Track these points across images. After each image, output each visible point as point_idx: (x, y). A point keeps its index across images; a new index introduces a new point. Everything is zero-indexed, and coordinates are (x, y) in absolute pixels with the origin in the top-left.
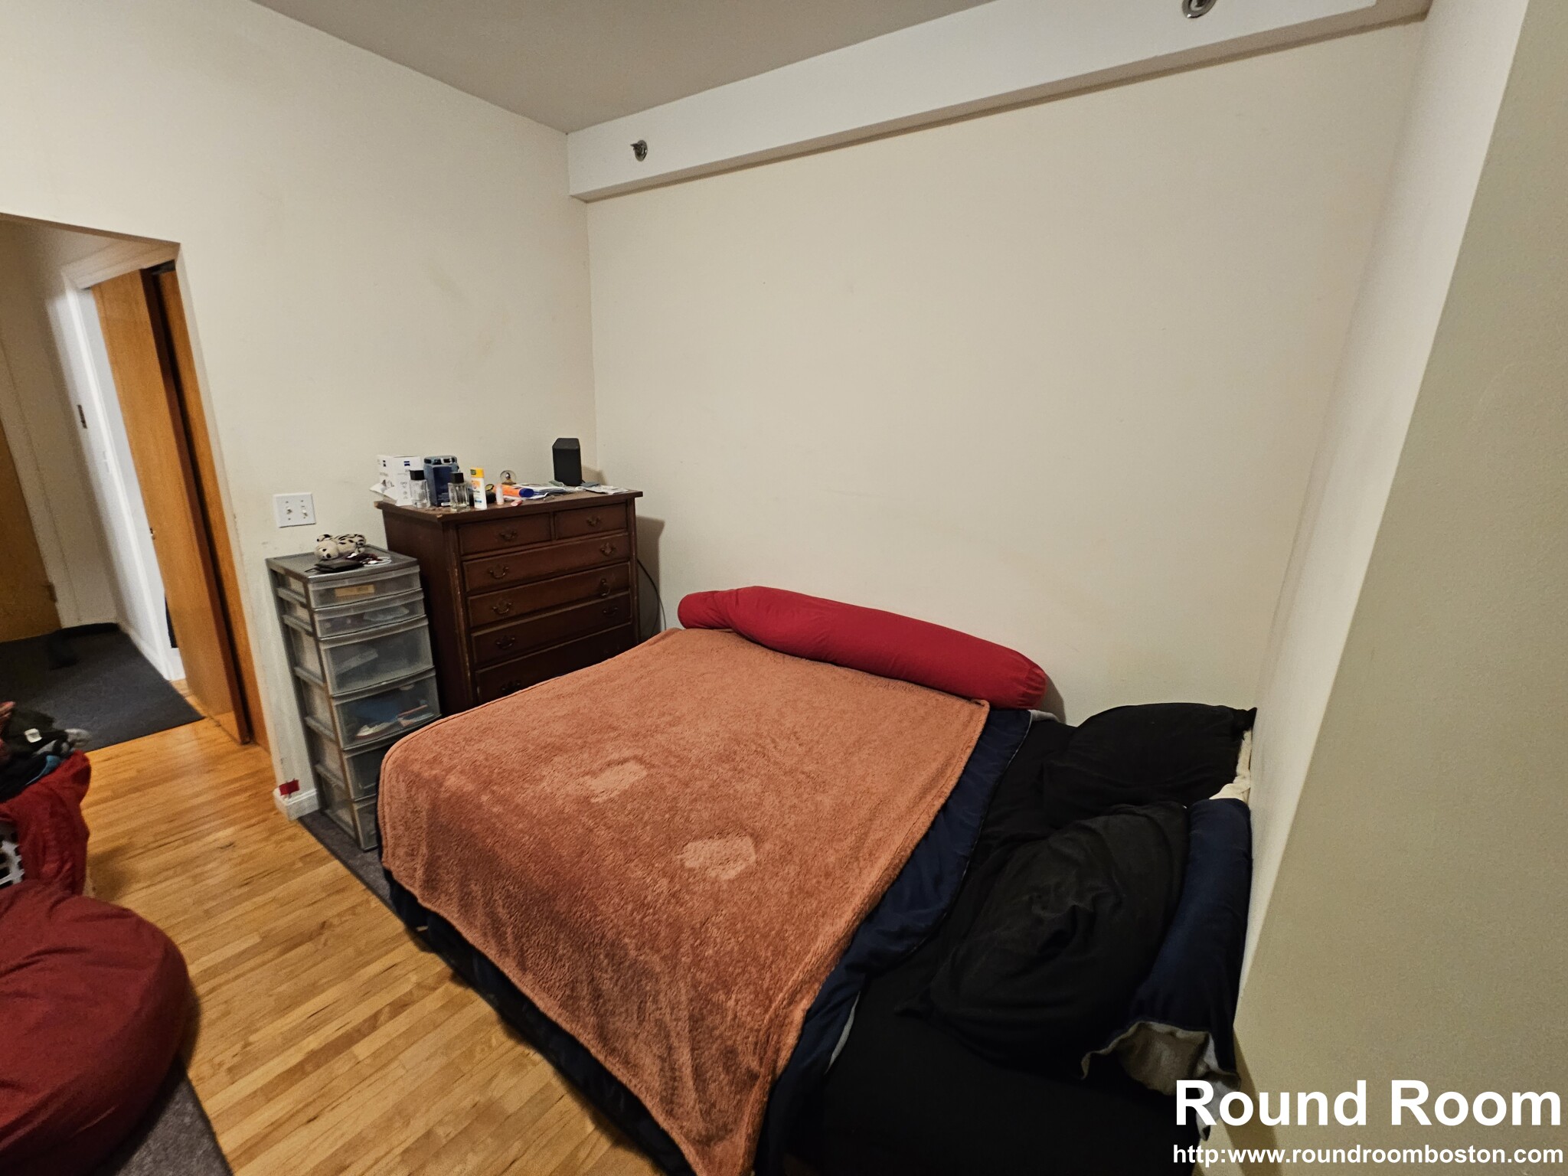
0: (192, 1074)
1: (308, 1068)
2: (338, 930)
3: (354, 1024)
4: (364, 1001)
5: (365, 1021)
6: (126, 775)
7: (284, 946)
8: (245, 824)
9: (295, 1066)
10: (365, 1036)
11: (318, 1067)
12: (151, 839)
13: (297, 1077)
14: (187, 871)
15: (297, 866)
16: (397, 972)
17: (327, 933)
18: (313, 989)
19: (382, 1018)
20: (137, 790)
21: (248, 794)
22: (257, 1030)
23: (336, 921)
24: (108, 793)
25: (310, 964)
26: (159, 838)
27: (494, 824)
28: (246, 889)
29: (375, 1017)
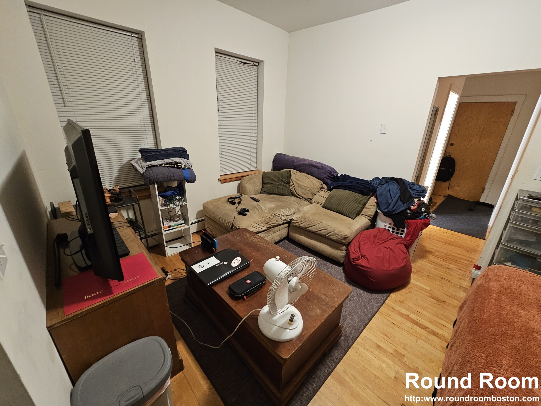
0: (391, 294)
1: (404, 317)
2: (445, 306)
3: (422, 323)
4: (429, 322)
5: (423, 325)
6: (451, 240)
7: (431, 295)
8: (459, 268)
9: (403, 314)
10: (420, 327)
11: (406, 319)
12: (439, 255)
13: (401, 315)
14: (436, 266)
15: (457, 286)
16: (444, 328)
17: (442, 304)
18: (424, 308)
19: (427, 329)
20: (449, 244)
21: (469, 263)
22: (407, 301)
23: (447, 304)
24: (443, 241)
25: (430, 304)
26: (441, 256)
27: (485, 303)
28: (440, 279)
29: (427, 328)
